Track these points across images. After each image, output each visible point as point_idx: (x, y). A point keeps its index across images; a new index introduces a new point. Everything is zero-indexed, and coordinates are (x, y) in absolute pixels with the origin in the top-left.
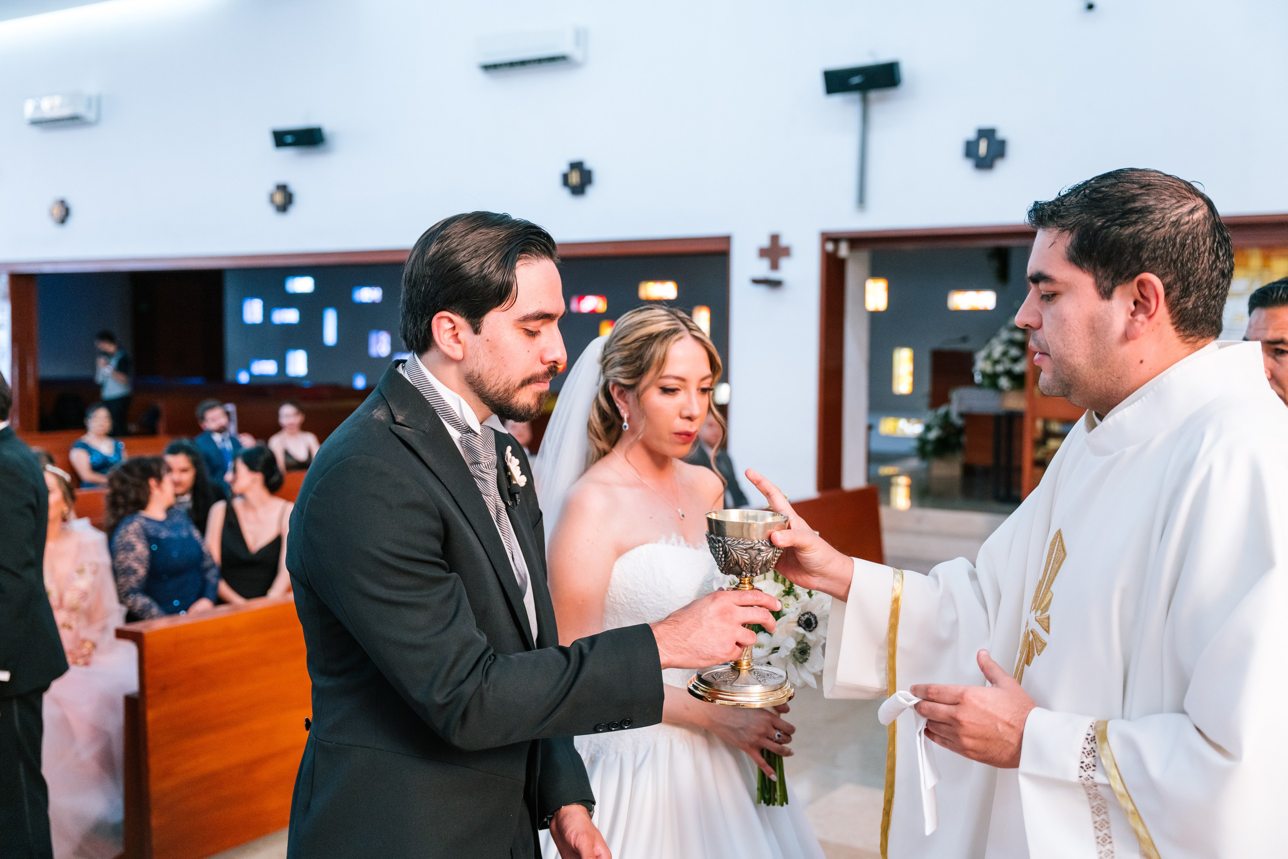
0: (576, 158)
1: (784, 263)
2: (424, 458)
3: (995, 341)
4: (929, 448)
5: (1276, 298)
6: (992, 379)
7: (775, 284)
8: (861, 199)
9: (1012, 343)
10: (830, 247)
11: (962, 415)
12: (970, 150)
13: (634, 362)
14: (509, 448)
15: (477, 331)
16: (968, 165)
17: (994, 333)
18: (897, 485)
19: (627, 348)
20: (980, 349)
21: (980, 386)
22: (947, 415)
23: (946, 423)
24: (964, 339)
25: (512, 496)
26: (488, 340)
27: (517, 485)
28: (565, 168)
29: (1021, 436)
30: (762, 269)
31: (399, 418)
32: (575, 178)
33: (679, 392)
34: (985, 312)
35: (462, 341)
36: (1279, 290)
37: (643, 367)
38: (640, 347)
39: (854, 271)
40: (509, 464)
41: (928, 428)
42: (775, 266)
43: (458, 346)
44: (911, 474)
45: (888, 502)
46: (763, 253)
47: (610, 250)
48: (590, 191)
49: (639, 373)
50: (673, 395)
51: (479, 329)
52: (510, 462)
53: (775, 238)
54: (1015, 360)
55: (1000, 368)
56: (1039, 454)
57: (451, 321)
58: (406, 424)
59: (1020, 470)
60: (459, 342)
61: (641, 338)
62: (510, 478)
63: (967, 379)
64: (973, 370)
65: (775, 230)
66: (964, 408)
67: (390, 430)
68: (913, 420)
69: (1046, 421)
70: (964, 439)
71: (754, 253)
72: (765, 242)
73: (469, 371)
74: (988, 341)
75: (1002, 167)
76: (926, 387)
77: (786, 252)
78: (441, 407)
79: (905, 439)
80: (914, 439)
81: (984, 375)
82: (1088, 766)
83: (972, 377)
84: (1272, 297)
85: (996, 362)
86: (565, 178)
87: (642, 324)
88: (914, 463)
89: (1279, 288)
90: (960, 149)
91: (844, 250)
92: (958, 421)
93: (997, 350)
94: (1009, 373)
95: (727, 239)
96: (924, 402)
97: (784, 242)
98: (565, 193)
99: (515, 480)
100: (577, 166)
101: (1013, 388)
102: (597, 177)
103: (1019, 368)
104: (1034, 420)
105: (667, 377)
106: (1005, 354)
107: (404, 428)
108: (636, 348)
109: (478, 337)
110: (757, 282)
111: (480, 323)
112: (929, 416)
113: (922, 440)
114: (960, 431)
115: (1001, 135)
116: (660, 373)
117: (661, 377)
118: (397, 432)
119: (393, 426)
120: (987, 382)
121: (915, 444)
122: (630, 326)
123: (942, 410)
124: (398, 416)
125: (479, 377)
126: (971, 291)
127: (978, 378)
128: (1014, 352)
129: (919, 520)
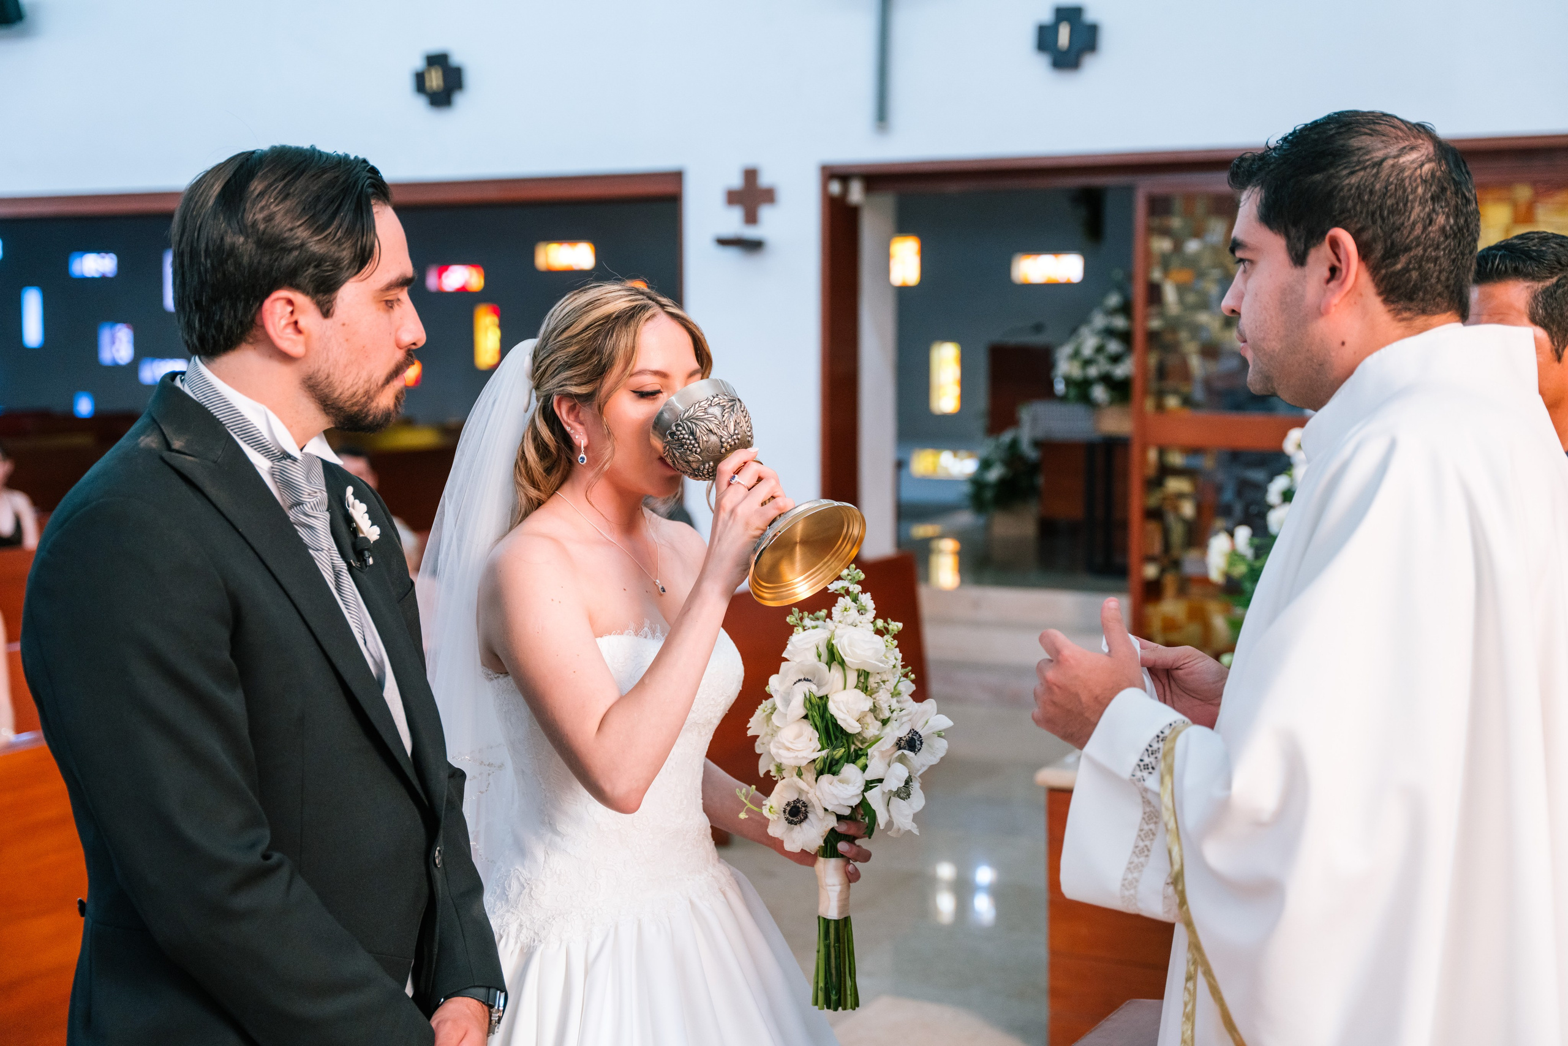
0: (435, 46)
1: (766, 213)
2: (214, 498)
3: (1085, 331)
4: (989, 494)
5: (1491, 270)
6: (1081, 388)
7: (752, 246)
8: (882, 115)
9: (1110, 332)
10: (835, 188)
11: (1037, 444)
12: (1045, 38)
13: (590, 358)
14: (350, 490)
15: (326, 312)
16: (1041, 63)
17: (1083, 319)
18: (940, 552)
19: (575, 340)
20: (1062, 344)
21: (1063, 399)
22: (1014, 444)
23: (1013, 456)
24: (1038, 328)
25: (360, 555)
26: (344, 325)
27: (366, 539)
28: (419, 64)
29: (1126, 475)
30: (732, 222)
31: (177, 444)
32: (435, 80)
33: (660, 395)
34: (1068, 286)
35: (305, 331)
36: (1496, 259)
37: (603, 362)
38: (594, 337)
39: (871, 228)
40: (351, 510)
41: (985, 465)
42: (751, 218)
43: (300, 338)
44: (959, 536)
45: (927, 578)
46: (733, 198)
47: (492, 194)
48: (461, 100)
49: (600, 372)
50: (654, 399)
51: (331, 311)
52: (353, 508)
53: (751, 175)
54: (1116, 359)
55: (1093, 371)
56: (1153, 501)
57: (290, 302)
58: (187, 451)
59: (1124, 525)
60: (299, 331)
61: (595, 323)
62: (354, 531)
63: (1046, 391)
64: (1053, 374)
65: (750, 161)
66: (1040, 434)
67: (162, 459)
68: (962, 453)
69: (1162, 452)
70: (1041, 481)
71: (719, 198)
72: (736, 181)
73: (311, 371)
74: (1073, 331)
75: (1093, 67)
76: (982, 402)
77: (768, 196)
78: (240, 426)
79: (950, 482)
80: (966, 481)
81: (1069, 381)
82: (1146, 767)
83: (1050, 384)
84: (1486, 269)
85: (1087, 363)
86: (420, 80)
87: (592, 304)
88: (965, 519)
89: (1495, 256)
90: (1029, 38)
91: (856, 193)
92: (1030, 453)
93: (1089, 344)
94: (1107, 379)
95: (677, 177)
96: (979, 424)
97: (765, 180)
98: (420, 103)
99: (363, 533)
100: (437, 60)
101: (1112, 402)
102: (471, 78)
103: (1121, 371)
104: (1144, 451)
105: (641, 372)
106: (1100, 349)
107: (183, 456)
108: (589, 338)
109: (328, 322)
110: (724, 242)
111: (331, 302)
112: (988, 447)
113: (977, 483)
114: (1034, 468)
115: (1091, 16)
116: (630, 368)
117: (631, 375)
118: (172, 462)
119: (166, 454)
120: (1073, 392)
121: (966, 489)
122: (574, 310)
123: (1007, 437)
124: (176, 442)
125: (327, 378)
126: (1046, 254)
127: (1060, 387)
128: (1114, 347)
129: (976, 604)
